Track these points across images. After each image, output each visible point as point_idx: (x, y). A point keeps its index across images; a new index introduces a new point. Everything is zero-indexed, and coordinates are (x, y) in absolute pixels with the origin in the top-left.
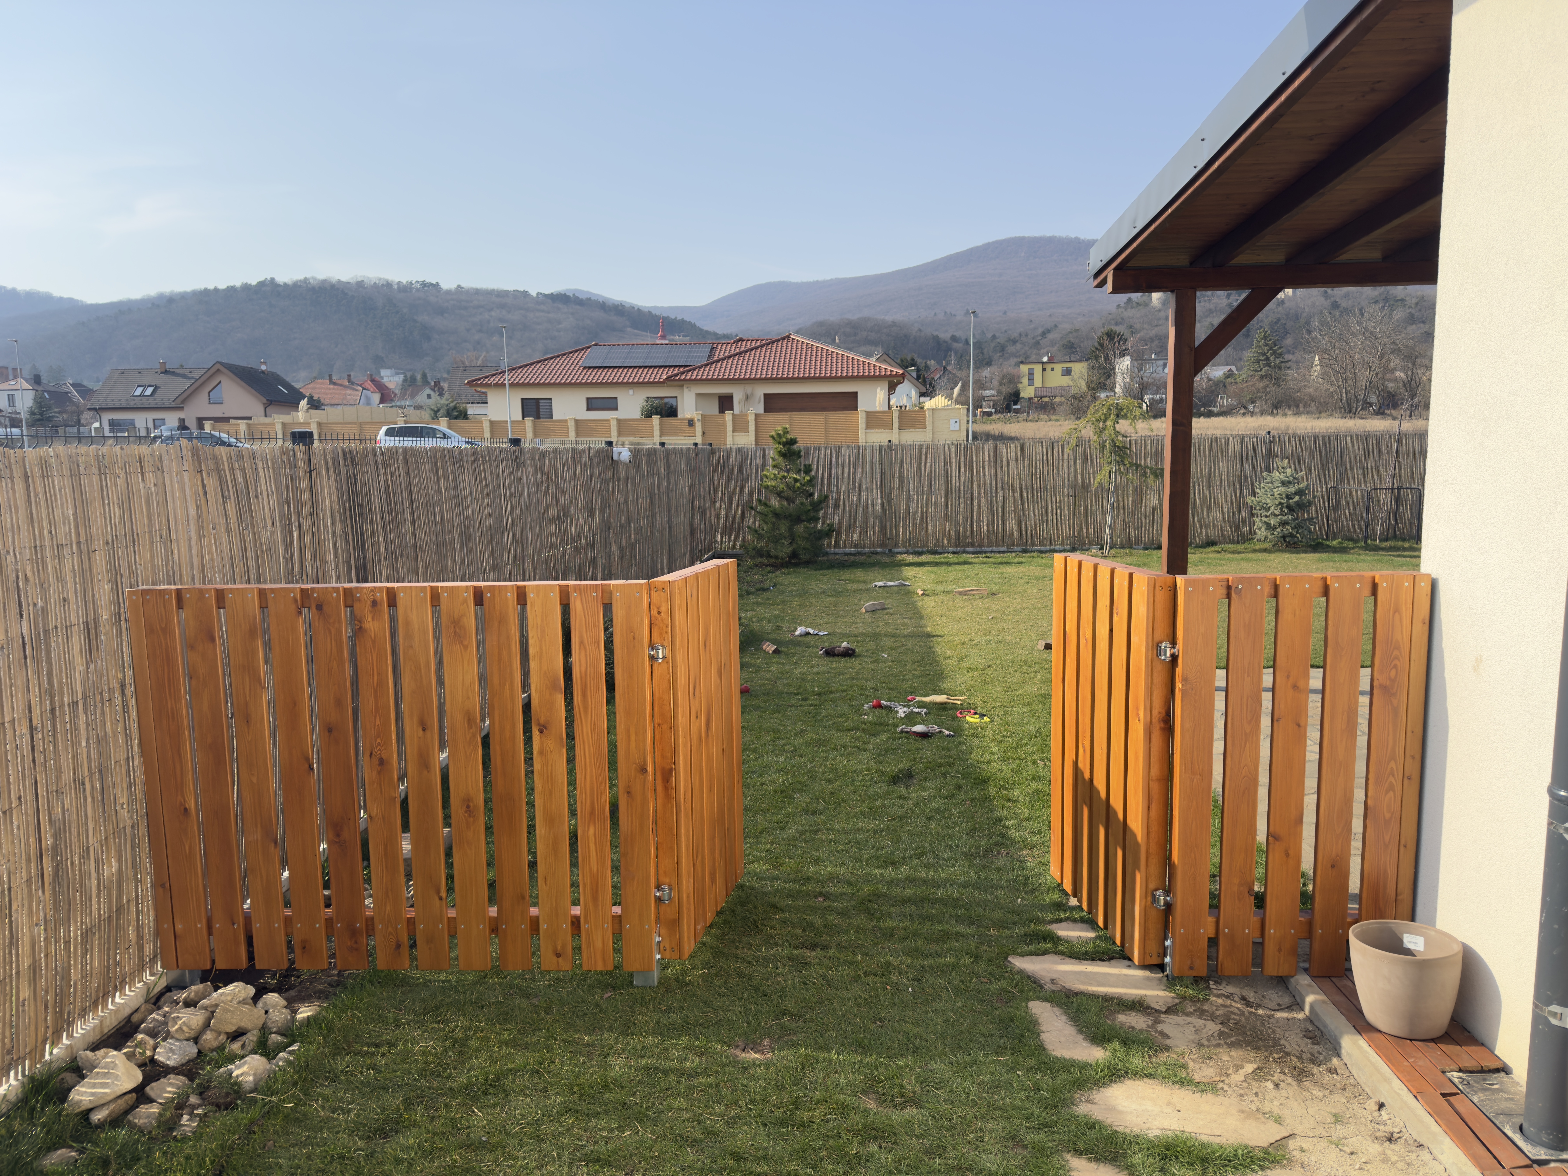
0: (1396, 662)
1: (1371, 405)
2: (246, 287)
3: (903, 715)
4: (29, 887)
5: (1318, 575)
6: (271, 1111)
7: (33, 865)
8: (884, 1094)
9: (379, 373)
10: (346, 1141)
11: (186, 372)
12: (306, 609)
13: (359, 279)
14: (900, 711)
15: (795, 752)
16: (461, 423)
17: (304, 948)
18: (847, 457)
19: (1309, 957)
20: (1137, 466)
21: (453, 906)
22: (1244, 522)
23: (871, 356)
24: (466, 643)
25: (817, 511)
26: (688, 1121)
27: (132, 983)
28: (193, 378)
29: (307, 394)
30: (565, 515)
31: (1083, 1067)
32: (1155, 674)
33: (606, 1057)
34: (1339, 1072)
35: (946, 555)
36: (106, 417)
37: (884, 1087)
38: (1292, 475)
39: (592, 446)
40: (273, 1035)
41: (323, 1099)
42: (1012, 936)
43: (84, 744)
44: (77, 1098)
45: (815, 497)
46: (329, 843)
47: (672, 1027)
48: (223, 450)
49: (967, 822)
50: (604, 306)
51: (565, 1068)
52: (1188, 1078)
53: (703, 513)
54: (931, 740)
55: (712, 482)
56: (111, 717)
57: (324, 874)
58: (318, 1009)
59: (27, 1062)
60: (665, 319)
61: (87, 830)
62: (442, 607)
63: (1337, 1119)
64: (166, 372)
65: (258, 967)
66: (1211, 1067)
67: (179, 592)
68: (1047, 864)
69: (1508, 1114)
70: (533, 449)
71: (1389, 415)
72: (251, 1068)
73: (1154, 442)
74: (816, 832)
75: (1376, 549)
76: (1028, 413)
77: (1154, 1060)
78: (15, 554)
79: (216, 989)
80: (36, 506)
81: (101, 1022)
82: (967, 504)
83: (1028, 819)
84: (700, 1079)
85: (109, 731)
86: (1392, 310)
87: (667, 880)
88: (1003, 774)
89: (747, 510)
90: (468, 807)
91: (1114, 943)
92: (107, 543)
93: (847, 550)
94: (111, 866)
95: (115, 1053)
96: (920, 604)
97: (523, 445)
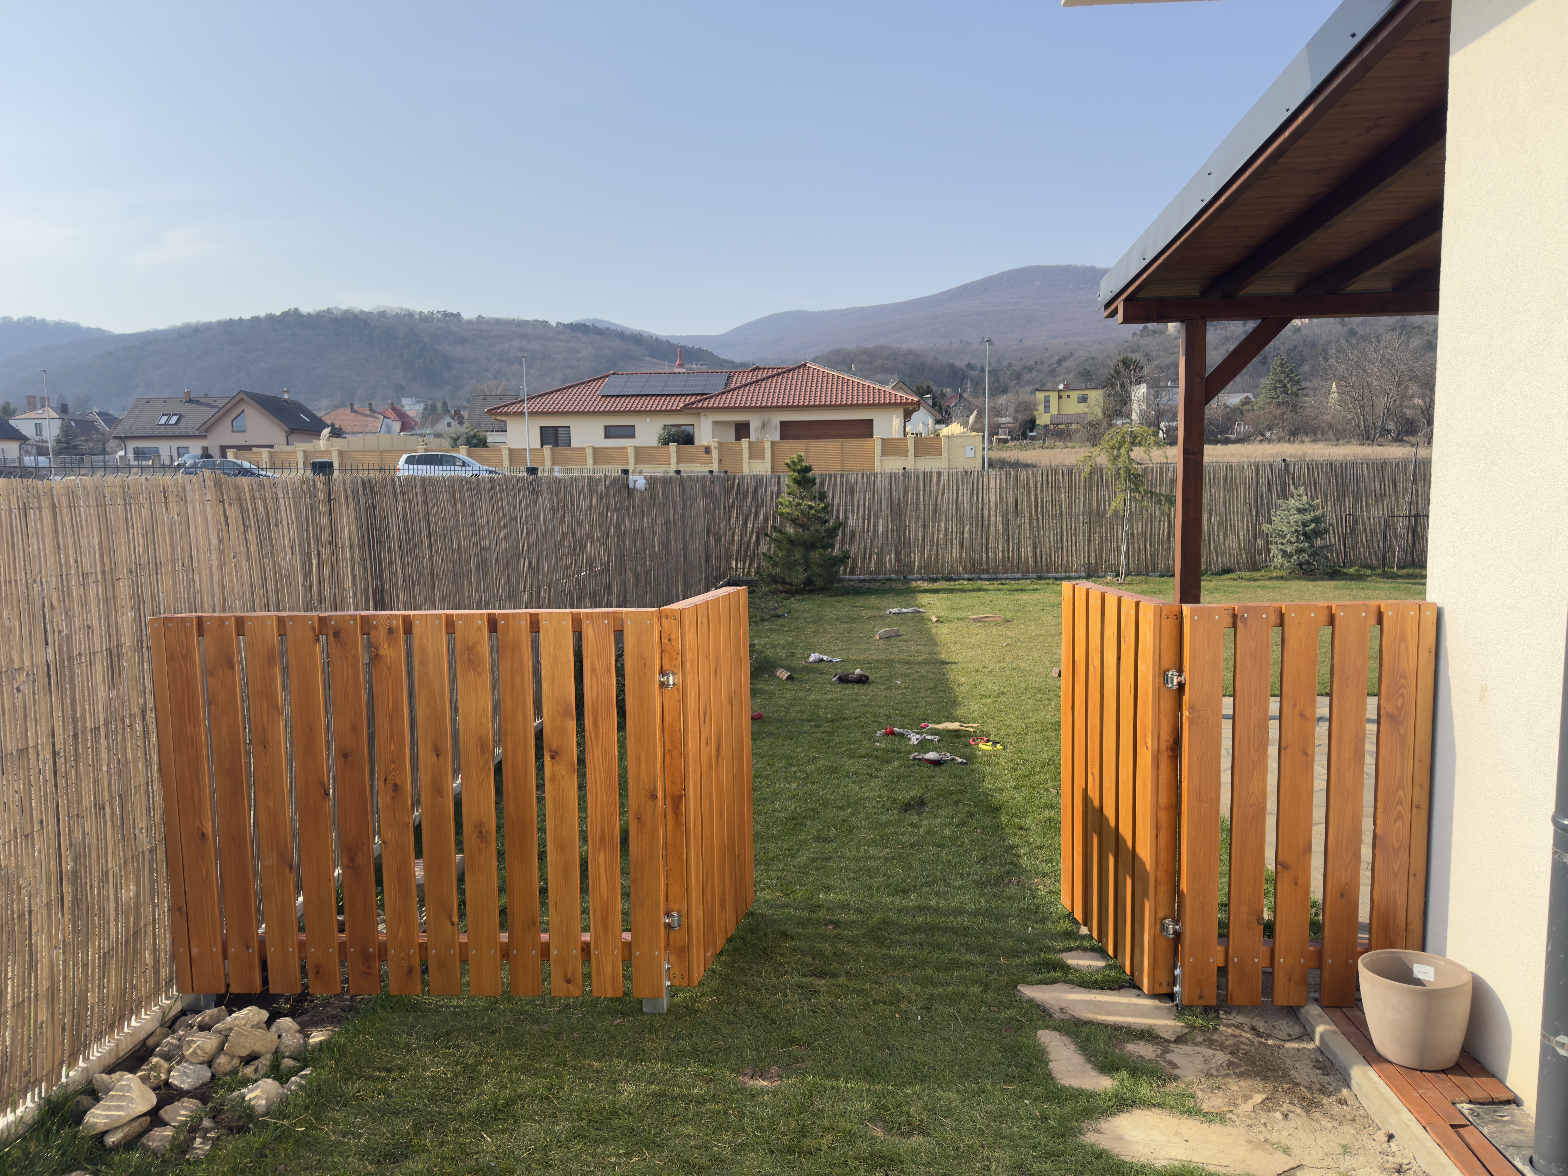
0: (1403, 691)
1: (1389, 432)
2: (270, 318)
3: (916, 742)
4: (49, 910)
5: (1323, 603)
6: (283, 1135)
7: (53, 887)
8: (892, 1122)
9: (400, 401)
10: (356, 1165)
11: (210, 401)
12: (324, 637)
13: (382, 309)
14: (913, 738)
15: (807, 779)
16: (481, 451)
17: (317, 973)
18: (861, 486)
19: (1319, 988)
20: (1152, 493)
21: (465, 932)
22: (1260, 550)
23: (887, 384)
24: (480, 670)
25: (832, 538)
26: (696, 1148)
27: (147, 1007)
28: (217, 407)
29: (329, 422)
30: (581, 543)
31: (1091, 1097)
32: (1163, 702)
33: (615, 1083)
34: (1349, 1103)
35: (960, 582)
36: (132, 445)
37: (891, 1115)
38: (1307, 503)
39: (608, 474)
40: (286, 1060)
41: (335, 1123)
42: (1022, 965)
43: (105, 769)
44: (93, 1120)
45: (830, 524)
46: (342, 869)
47: (682, 1054)
48: (244, 481)
49: (979, 850)
50: (622, 336)
51: (574, 1094)
52: (1196, 1108)
53: (718, 540)
54: (943, 768)
55: (727, 509)
56: (132, 743)
57: (339, 899)
58: (330, 1033)
59: (43, 1084)
60: (683, 348)
61: (106, 854)
62: (456, 634)
63: (1346, 1150)
64: (190, 401)
65: (271, 992)
66: (1220, 1097)
67: (199, 619)
68: (1057, 893)
69: (1518, 1146)
70: (550, 477)
71: (1407, 442)
72: (263, 1092)
73: (1168, 469)
74: (827, 859)
75: (1394, 576)
76: (1044, 440)
77: (1162, 1090)
78: (41, 582)
79: (230, 1012)
80: (63, 537)
81: (117, 1046)
82: (982, 531)
83: (1039, 848)
84: (708, 1106)
85: (129, 756)
86: (1409, 338)
87: (676, 906)
88: (1015, 802)
89: (762, 537)
90: (480, 832)
91: (1124, 972)
92: (131, 572)
93: (862, 577)
94: (128, 890)
95: (130, 1076)
96: (934, 631)
97: (540, 474)
